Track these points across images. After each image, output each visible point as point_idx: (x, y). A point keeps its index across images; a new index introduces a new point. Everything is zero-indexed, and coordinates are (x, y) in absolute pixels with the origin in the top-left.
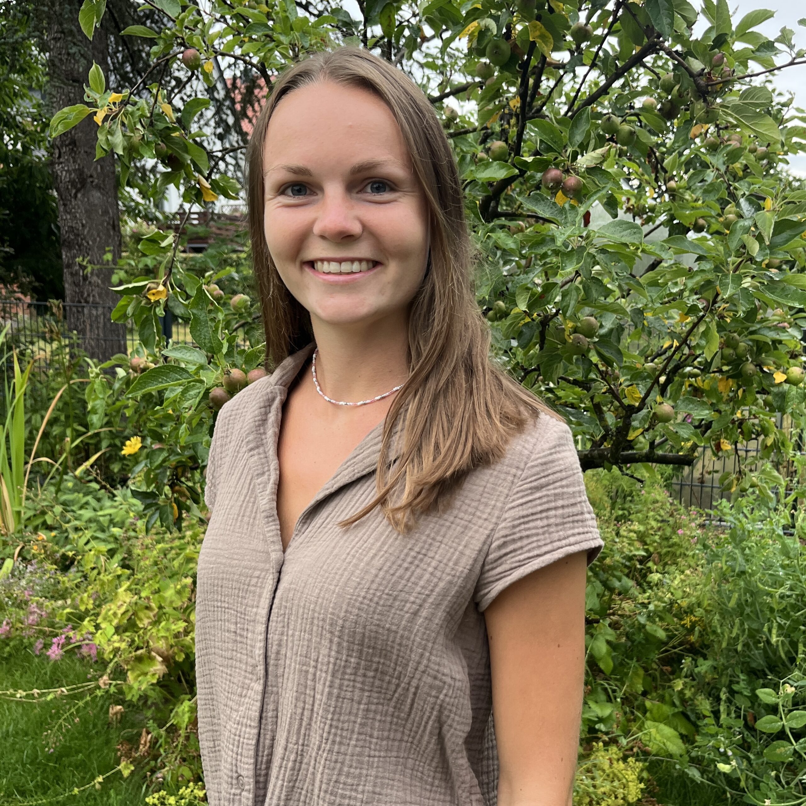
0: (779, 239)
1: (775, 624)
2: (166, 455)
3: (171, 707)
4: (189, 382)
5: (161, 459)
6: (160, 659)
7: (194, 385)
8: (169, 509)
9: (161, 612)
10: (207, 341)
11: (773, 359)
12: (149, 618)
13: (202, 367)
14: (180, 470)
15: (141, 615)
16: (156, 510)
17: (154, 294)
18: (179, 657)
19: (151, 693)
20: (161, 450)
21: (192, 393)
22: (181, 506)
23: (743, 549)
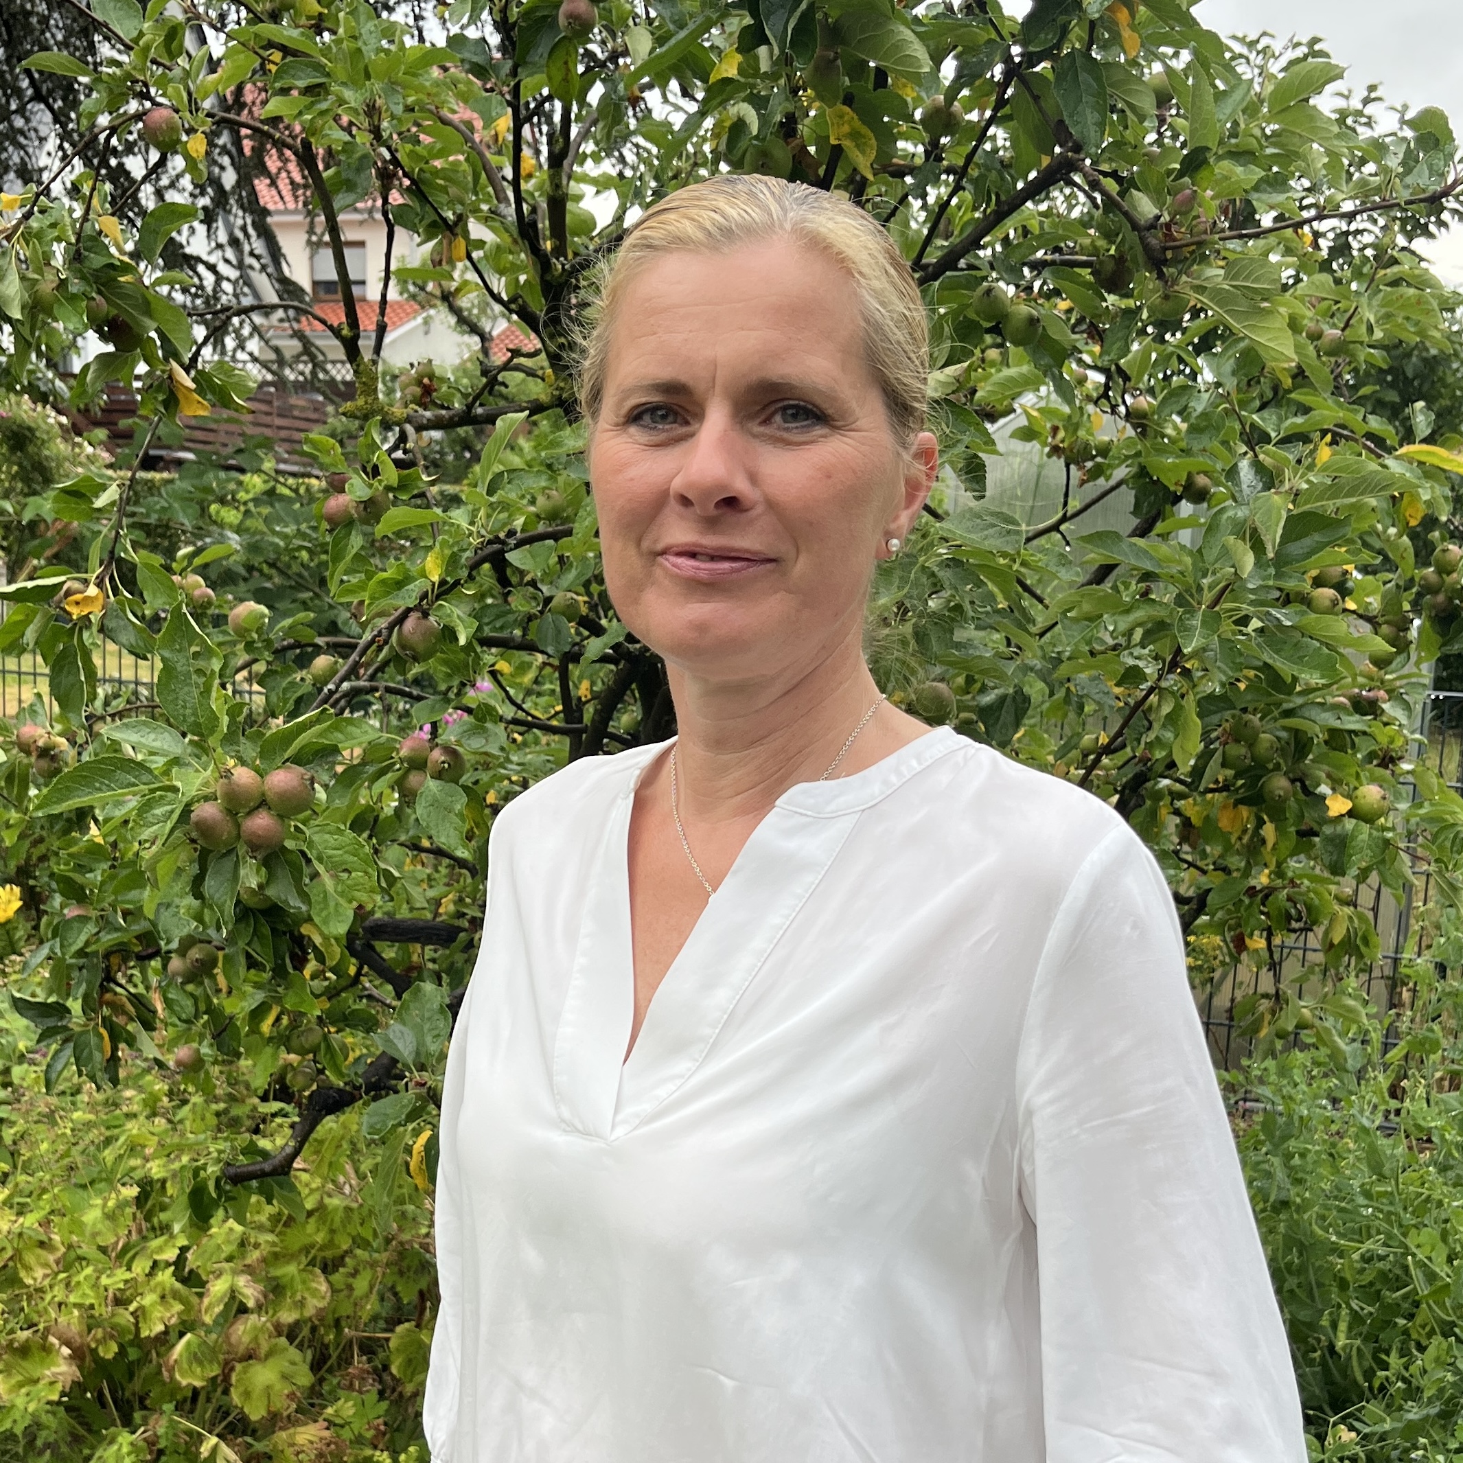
0: (1295, 548)
1: (1344, 1312)
2: (95, 930)
3: (86, 1452)
4: (152, 791)
5: (83, 938)
6: (66, 1351)
7: (161, 797)
8: (93, 1040)
9: (72, 1255)
10: (188, 712)
11: (1326, 767)
12: (46, 1265)
13: (176, 761)
14: (115, 960)
15: (30, 1258)
16: (65, 1041)
17: (77, 603)
18: (106, 1351)
19: (46, 1419)
20: (83, 919)
21: (158, 811)
22: (117, 1035)
23: (1289, 1156)
